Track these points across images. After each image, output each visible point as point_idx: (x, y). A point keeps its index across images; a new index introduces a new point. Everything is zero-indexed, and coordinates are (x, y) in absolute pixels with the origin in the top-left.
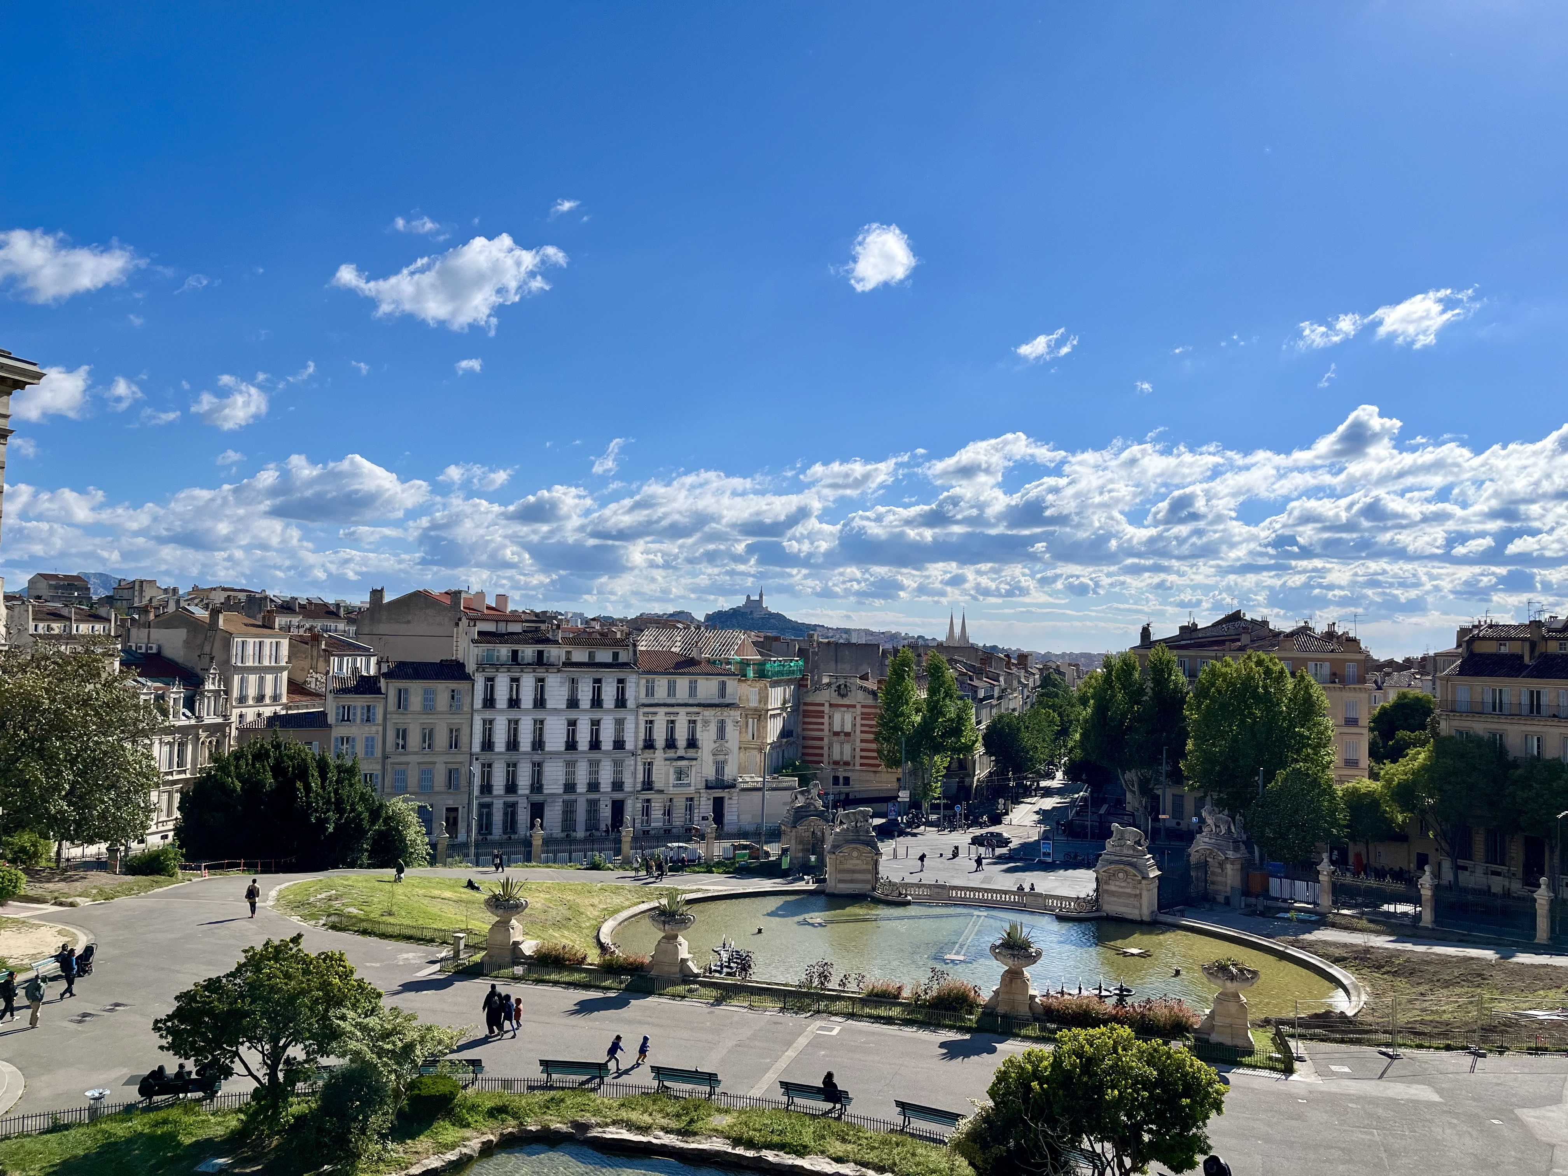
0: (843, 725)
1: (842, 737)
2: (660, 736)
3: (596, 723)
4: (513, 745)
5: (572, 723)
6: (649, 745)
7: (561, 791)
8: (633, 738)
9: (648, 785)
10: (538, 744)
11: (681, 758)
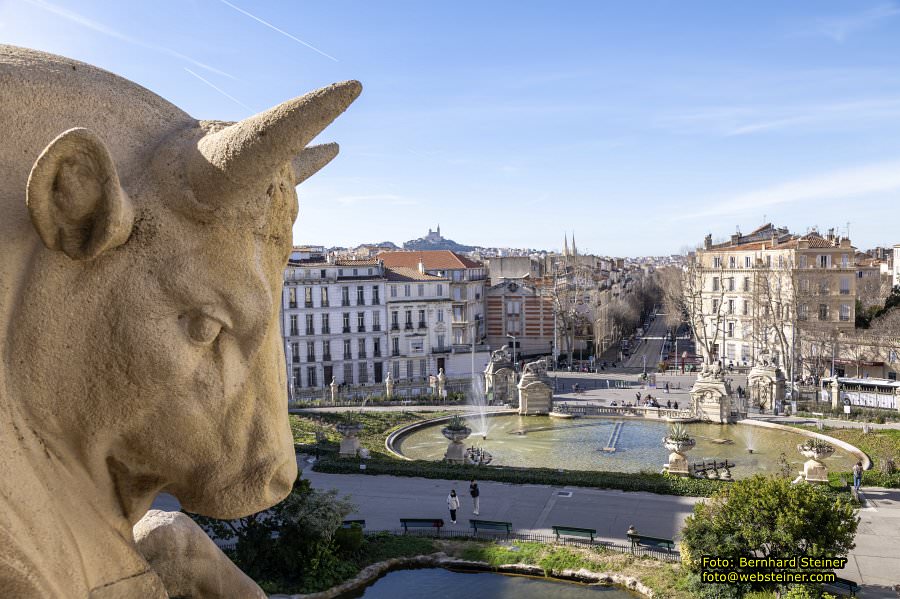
0: (513, 310)
1: (514, 317)
2: (402, 321)
3: (361, 315)
4: (310, 331)
5: (346, 316)
6: (396, 327)
7: (342, 358)
8: (385, 323)
9: (396, 353)
10: (326, 330)
11: (416, 335)
